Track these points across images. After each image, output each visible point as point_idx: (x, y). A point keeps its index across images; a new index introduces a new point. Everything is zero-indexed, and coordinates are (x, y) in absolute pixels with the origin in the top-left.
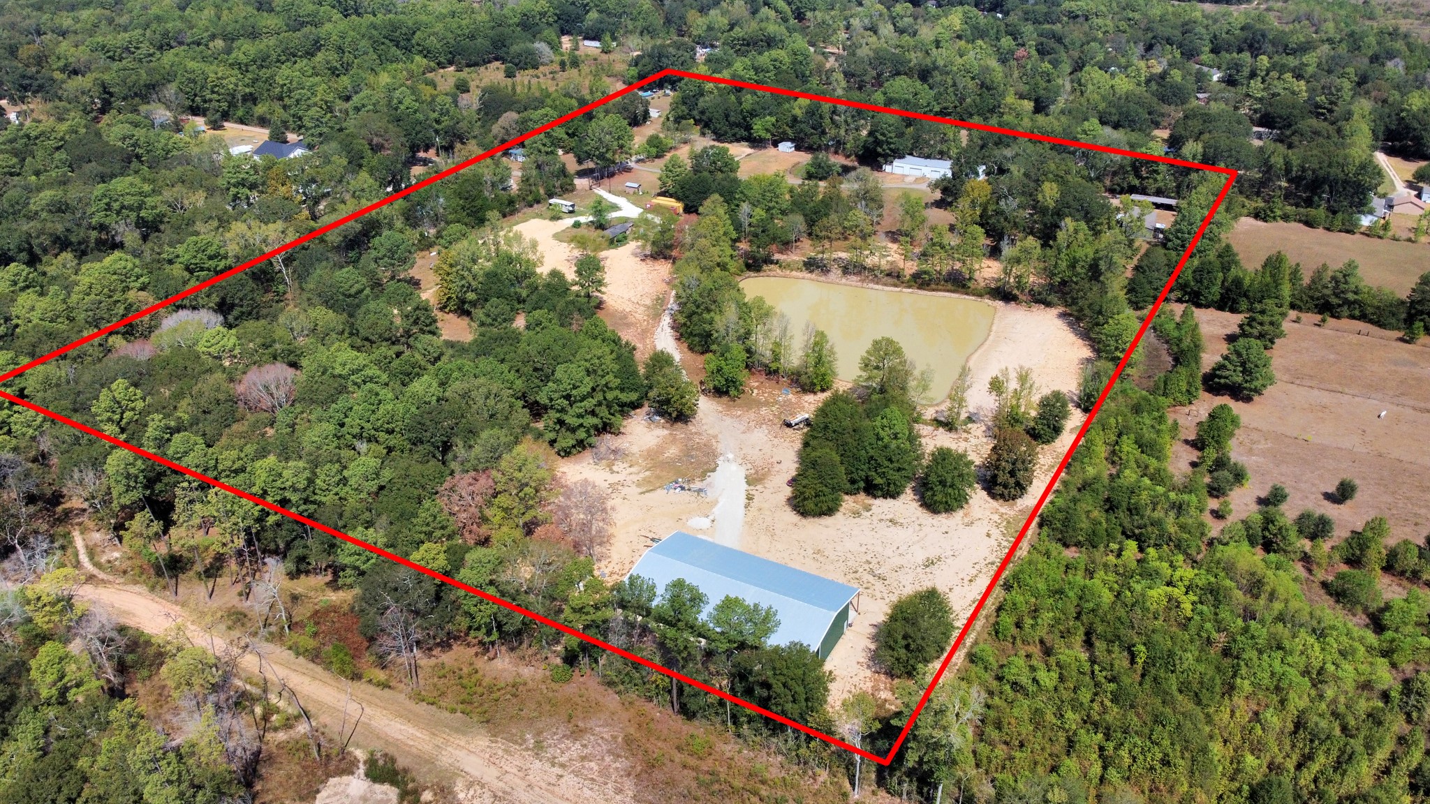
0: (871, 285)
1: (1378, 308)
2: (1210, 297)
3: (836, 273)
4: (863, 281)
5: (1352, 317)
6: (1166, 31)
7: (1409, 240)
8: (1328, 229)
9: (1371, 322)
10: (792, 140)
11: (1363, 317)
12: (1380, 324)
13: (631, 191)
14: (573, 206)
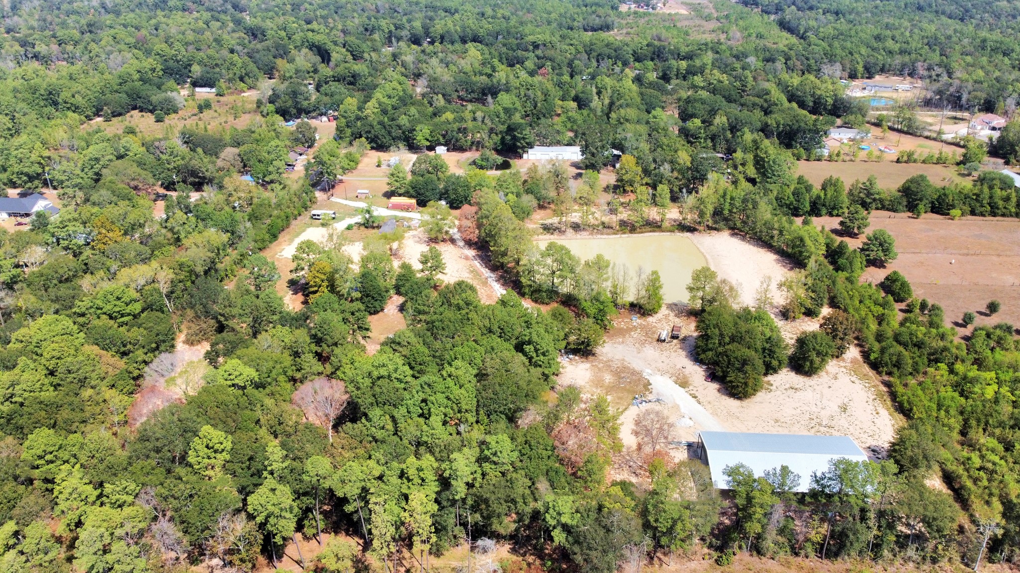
0: (599, 236)
1: (891, 201)
2: (805, 210)
3: (570, 231)
4: (592, 234)
5: (877, 209)
6: (607, 51)
7: (851, 160)
8: (807, 160)
9: (888, 210)
10: (444, 145)
11: (883, 208)
12: (894, 210)
13: (363, 196)
14: (334, 213)
